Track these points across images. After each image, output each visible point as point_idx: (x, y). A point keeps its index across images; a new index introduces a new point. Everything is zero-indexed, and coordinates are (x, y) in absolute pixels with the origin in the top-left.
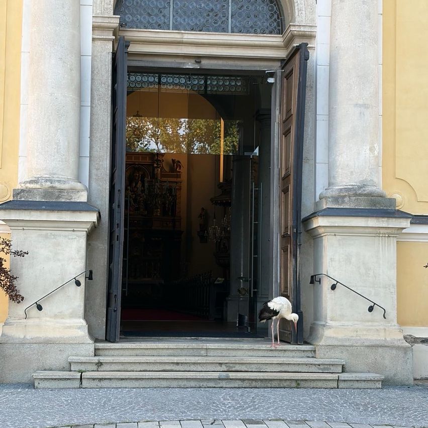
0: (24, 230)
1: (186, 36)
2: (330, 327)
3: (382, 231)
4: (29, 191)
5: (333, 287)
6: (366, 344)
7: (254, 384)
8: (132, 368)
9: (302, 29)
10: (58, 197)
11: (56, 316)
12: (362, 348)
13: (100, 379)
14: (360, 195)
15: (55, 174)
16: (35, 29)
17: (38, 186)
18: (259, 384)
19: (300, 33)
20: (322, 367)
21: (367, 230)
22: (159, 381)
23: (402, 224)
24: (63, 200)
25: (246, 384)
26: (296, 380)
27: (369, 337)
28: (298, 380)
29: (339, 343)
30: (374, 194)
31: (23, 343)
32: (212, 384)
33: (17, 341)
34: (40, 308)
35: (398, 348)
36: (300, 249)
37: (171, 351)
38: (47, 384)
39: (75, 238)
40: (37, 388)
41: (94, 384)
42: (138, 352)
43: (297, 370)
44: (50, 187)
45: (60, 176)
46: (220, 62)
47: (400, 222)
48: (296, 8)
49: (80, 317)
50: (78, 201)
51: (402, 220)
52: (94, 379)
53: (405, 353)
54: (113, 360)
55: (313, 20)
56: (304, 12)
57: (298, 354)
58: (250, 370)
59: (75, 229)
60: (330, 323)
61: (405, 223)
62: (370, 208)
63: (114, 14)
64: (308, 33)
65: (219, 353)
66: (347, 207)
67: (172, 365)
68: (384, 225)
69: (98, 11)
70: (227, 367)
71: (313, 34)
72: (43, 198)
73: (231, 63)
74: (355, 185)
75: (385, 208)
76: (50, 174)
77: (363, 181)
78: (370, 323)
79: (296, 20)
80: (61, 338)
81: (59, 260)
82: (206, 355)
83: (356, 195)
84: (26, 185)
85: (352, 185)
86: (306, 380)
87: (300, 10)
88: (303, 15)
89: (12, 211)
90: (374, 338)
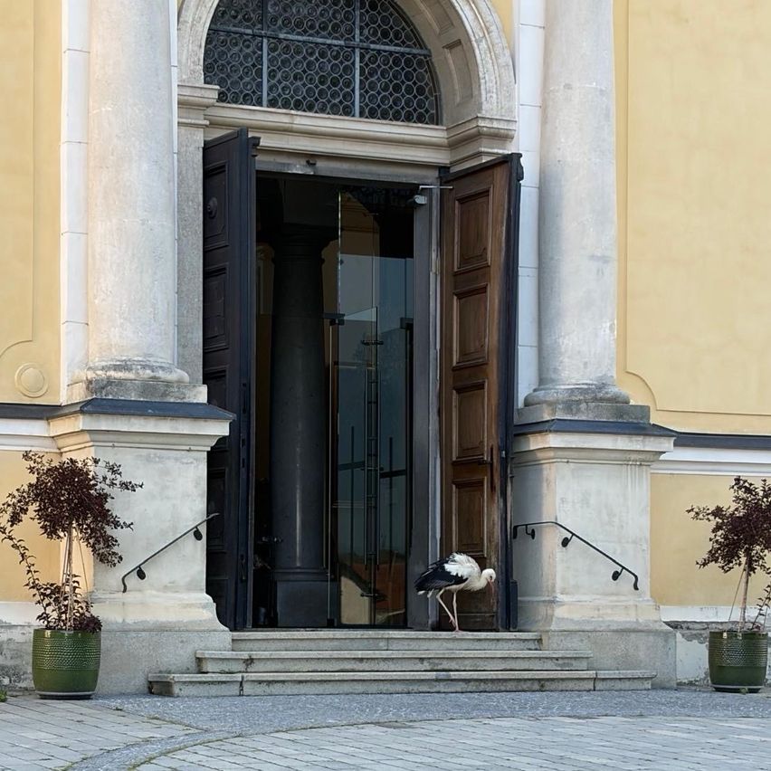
0: (114, 446)
1: (298, 120)
2: (562, 604)
3: (633, 456)
4: (120, 382)
5: (565, 542)
6: (612, 628)
7: (482, 687)
8: (296, 668)
9: (495, 125)
10: (165, 394)
11: (166, 588)
12: (609, 633)
13: (269, 683)
14: (602, 400)
15: (151, 355)
16: (110, 109)
17: (131, 375)
18: (489, 686)
19: (492, 130)
20: (560, 662)
21: (613, 455)
22: (352, 684)
23: (663, 445)
24: (172, 400)
25: (471, 687)
26: (539, 680)
27: (615, 619)
28: (542, 679)
29: (577, 628)
30: (620, 399)
31: (125, 630)
32: (425, 688)
33: (114, 627)
34: (141, 575)
35: (657, 633)
36: (512, 482)
37: (336, 643)
38: (192, 690)
39: (192, 463)
40: (178, 696)
41: (260, 689)
42: (289, 644)
43: (527, 667)
44: (152, 378)
45: (160, 360)
46: (345, 166)
47: (661, 443)
48: (482, 87)
49: (202, 590)
50: (195, 401)
51: (662, 439)
52: (260, 682)
53: (666, 641)
54: (271, 655)
55: (510, 110)
56: (494, 96)
57: (516, 645)
58: (463, 669)
59: (192, 448)
60: (560, 597)
61: (667, 444)
62: (615, 420)
63: (205, 83)
64: (502, 131)
65: (405, 645)
66: (584, 418)
67: (353, 662)
68: (638, 447)
69: (184, 77)
70: (430, 664)
71: (510, 133)
72: (140, 396)
73: (362, 167)
74: (592, 385)
75: (635, 421)
76: (146, 355)
77: (601, 378)
78: (614, 598)
79: (483, 108)
80: (179, 622)
81: (168, 498)
82: (386, 648)
83: (595, 399)
84: (108, 373)
85: (586, 384)
86: (553, 680)
87: (488, 92)
88: (494, 100)
89: (102, 417)
90: (622, 619)
